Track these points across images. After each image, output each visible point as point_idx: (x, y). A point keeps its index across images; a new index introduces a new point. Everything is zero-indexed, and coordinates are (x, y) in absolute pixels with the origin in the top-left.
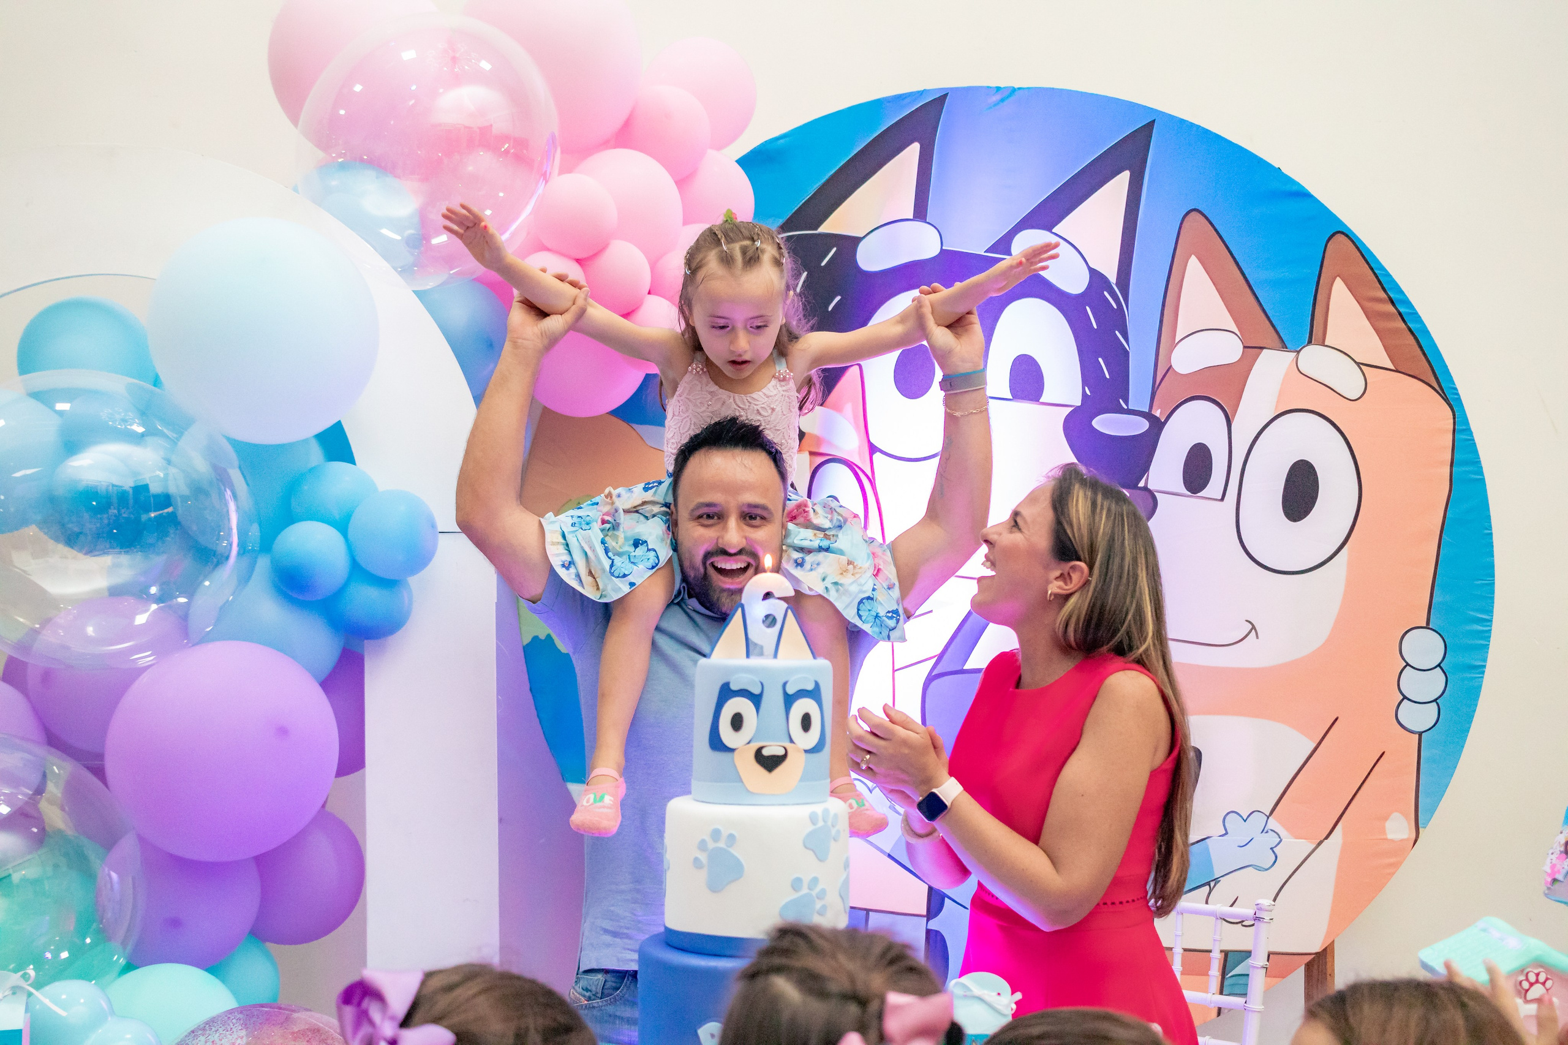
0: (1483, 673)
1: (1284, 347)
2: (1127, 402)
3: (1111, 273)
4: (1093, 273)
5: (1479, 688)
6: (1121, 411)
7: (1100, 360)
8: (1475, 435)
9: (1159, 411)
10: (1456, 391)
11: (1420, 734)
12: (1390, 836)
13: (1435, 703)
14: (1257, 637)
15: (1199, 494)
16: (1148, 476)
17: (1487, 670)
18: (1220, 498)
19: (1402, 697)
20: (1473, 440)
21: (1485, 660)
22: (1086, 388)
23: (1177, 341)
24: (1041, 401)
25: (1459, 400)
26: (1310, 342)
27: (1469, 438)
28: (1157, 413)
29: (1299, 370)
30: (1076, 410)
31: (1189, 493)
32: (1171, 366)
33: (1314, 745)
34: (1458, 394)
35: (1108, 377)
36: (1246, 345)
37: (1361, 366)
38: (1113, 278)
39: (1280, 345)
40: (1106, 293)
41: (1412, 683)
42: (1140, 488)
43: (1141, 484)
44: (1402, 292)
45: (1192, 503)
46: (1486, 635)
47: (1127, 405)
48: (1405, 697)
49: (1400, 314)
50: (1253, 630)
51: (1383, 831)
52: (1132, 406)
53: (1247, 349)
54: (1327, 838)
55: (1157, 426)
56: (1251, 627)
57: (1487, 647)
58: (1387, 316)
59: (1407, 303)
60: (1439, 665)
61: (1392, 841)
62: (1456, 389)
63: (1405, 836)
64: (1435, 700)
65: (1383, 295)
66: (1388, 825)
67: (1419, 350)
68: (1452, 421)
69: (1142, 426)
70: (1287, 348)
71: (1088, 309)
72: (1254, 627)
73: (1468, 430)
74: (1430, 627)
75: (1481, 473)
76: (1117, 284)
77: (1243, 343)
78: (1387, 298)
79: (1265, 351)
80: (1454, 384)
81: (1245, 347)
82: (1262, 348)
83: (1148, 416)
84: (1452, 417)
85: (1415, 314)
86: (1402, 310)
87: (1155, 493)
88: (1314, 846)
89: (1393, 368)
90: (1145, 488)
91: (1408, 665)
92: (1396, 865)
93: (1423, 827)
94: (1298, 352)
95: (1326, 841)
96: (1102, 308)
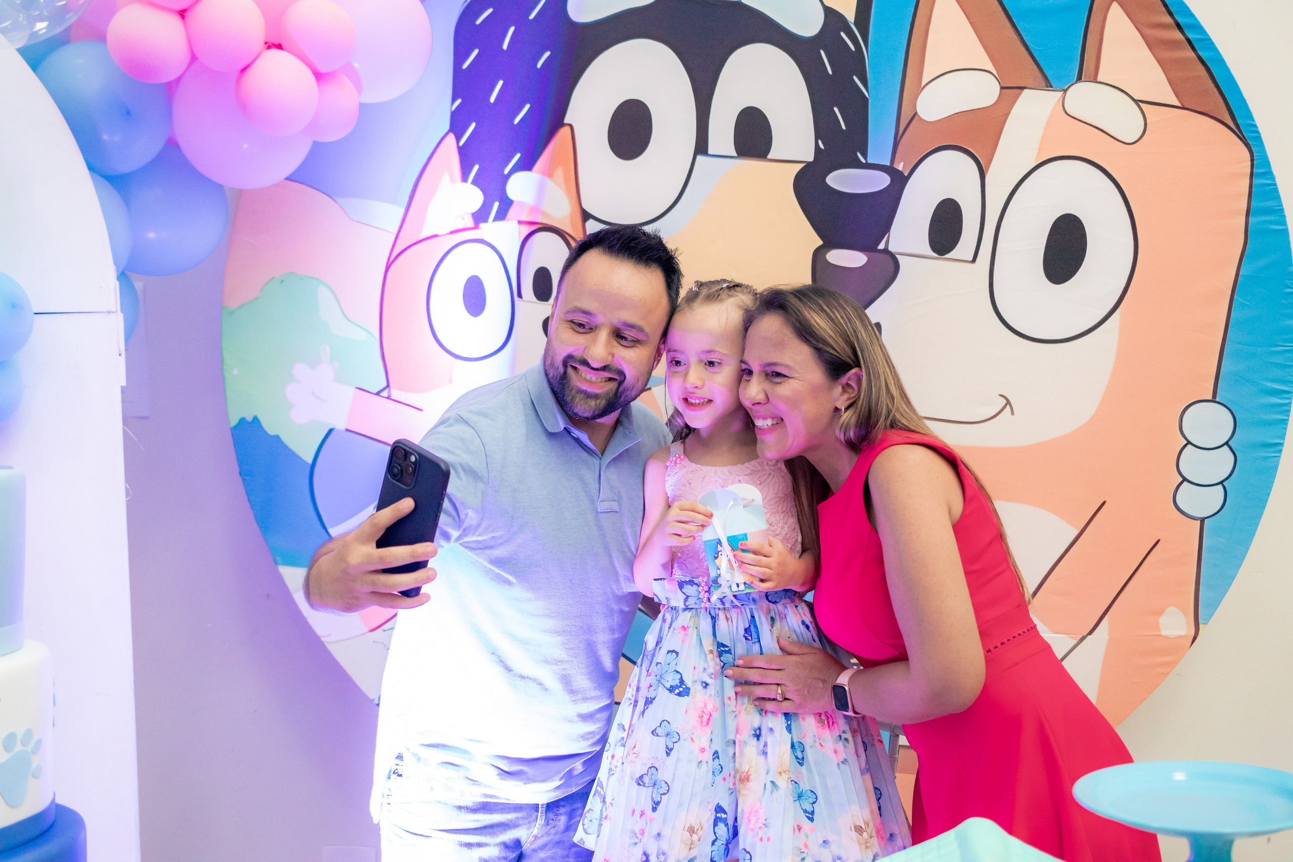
0: (1280, 451)
1: (1048, 85)
2: (865, 155)
3: (849, 13)
4: (829, 13)
5: (1275, 468)
6: (858, 165)
7: (836, 109)
8: (1277, 180)
9: (902, 164)
10: (1253, 129)
11: (1202, 520)
12: (1164, 633)
13: (1220, 486)
14: (1013, 413)
15: (947, 256)
16: (889, 236)
17: (1285, 449)
18: (971, 259)
19: (1181, 479)
20: (1275, 185)
21: (1283, 437)
22: (820, 142)
23: (923, 84)
24: (769, 157)
25: (1259, 138)
26: (1079, 79)
27: (1270, 182)
28: (900, 167)
29: (1067, 114)
30: (808, 165)
31: (935, 255)
32: (916, 113)
33: (1077, 532)
34: (1258, 132)
35: (844, 127)
36: (1003, 86)
37: (1140, 103)
38: (850, 16)
39: (1042, 82)
40: (843, 34)
41: (1192, 462)
42: (881, 251)
43: (881, 246)
44: (1192, 15)
45: (940, 265)
46: (1286, 408)
47: (866, 158)
48: (1185, 479)
49: (1189, 41)
50: (1008, 406)
51: (1158, 628)
52: (870, 161)
53: (1004, 91)
54: (1090, 633)
55: (899, 181)
56: (1005, 402)
57: (1285, 422)
58: (1172, 44)
59: (1198, 28)
60: (1227, 443)
61: (1166, 637)
62: (1255, 126)
63: (1183, 633)
64: (1221, 483)
65: (1168, 20)
66: (1163, 620)
67: (1210, 82)
68: (1249, 163)
69: (882, 181)
70: (1051, 87)
71: (822, 52)
72: (1008, 402)
73: (1269, 174)
74: (1217, 400)
75: (1284, 223)
76: (856, 24)
77: (1000, 83)
78: (1174, 23)
79: (1025, 91)
80: (1254, 121)
81: (1002, 88)
82: (1023, 88)
83: (890, 170)
84: (1249, 159)
85: (1208, 43)
86: (1191, 36)
87: (897, 256)
88: (1075, 642)
89: (1179, 104)
90: (886, 251)
91: (1189, 443)
92: (1172, 664)
93: (1204, 624)
94: (1065, 91)
95: (1089, 636)
96: (838, 52)
